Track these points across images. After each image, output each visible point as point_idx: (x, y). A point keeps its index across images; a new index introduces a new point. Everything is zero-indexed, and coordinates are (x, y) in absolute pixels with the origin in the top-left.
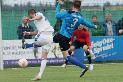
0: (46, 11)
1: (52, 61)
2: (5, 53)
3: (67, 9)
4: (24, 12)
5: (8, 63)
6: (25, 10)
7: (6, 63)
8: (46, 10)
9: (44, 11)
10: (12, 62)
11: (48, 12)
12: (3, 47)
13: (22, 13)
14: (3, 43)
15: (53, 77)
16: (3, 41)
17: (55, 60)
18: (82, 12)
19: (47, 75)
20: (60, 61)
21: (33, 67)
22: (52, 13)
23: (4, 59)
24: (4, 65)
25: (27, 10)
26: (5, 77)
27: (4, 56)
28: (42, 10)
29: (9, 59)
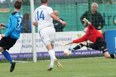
0: (78, 5)
1: (84, 53)
2: (38, 46)
3: (98, 2)
4: (56, 5)
5: (41, 55)
6: (58, 3)
7: (39, 55)
8: (78, 3)
9: (76, 4)
10: (45, 54)
11: (80, 6)
12: (36, 40)
13: (54, 6)
14: (36, 36)
15: (85, 69)
16: (36, 33)
17: (87, 52)
18: (113, 5)
19: (79, 67)
20: (92, 53)
21: (65, 59)
22: (84, 6)
23: (37, 52)
24: (37, 57)
25: (59, 3)
26: (39, 69)
27: (37, 48)
28: (74, 3)
29: (42, 52)
